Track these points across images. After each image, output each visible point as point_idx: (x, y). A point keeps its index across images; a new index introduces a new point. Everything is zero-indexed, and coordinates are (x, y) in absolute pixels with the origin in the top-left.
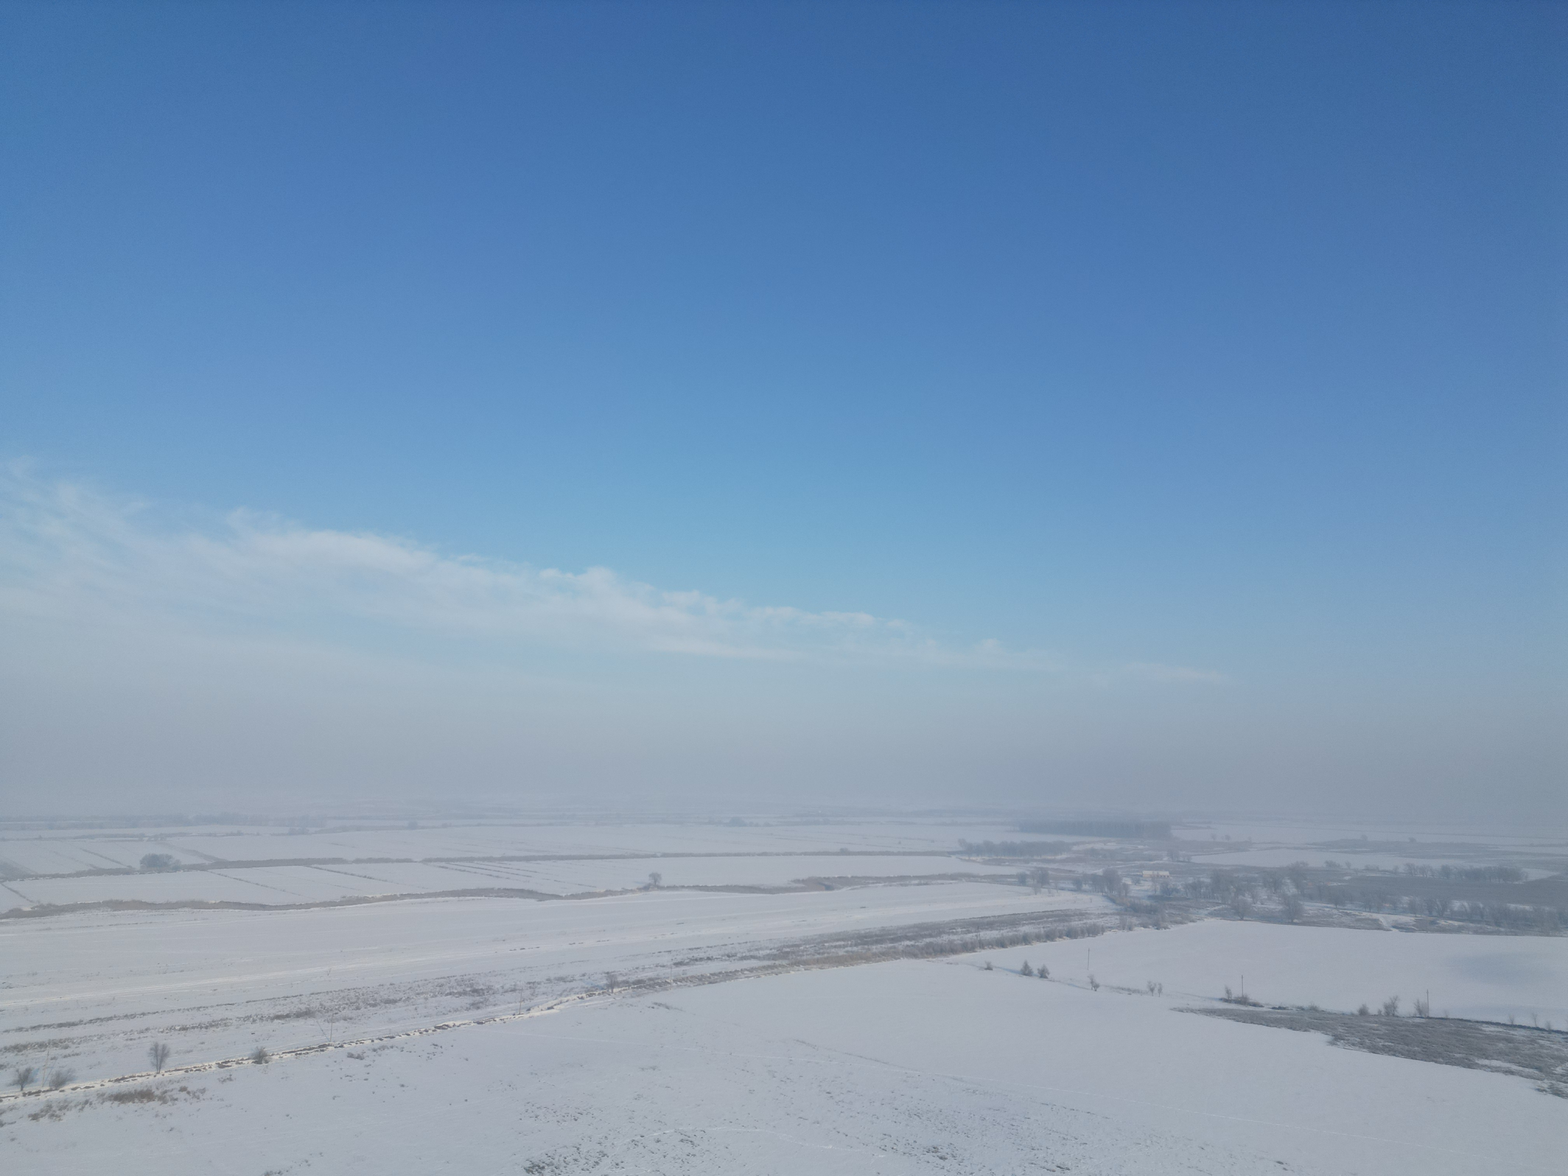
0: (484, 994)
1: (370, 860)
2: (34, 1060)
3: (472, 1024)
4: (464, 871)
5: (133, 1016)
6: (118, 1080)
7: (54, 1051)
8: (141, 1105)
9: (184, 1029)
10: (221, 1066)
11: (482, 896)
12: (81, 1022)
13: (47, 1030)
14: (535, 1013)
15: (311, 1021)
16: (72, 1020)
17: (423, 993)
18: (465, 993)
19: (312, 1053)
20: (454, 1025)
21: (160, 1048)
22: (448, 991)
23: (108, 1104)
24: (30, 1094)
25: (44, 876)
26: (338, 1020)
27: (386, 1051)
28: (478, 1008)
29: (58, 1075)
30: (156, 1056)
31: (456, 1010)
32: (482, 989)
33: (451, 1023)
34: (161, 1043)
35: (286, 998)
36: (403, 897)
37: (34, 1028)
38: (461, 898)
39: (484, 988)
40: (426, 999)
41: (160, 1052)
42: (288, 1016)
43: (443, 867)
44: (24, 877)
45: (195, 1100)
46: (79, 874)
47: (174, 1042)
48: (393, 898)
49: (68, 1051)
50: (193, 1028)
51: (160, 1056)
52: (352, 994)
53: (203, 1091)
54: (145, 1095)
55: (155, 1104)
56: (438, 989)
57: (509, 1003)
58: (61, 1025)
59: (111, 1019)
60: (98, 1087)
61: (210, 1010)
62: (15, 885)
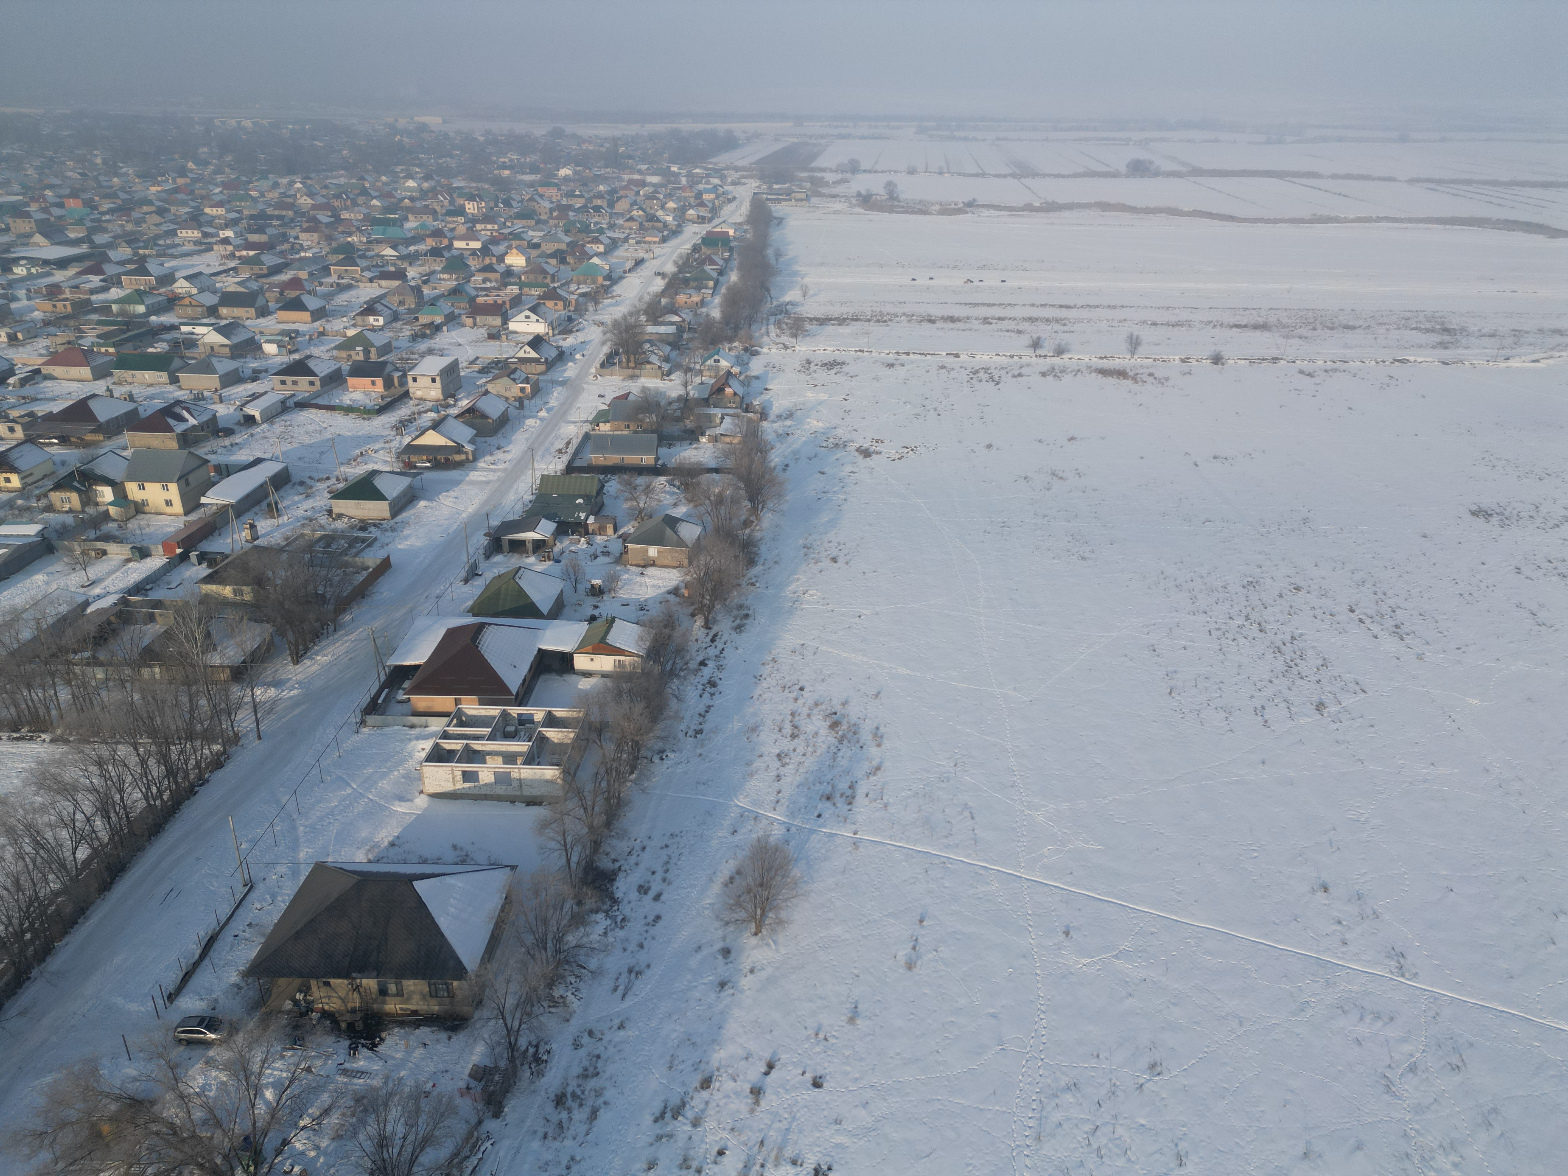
0: (1455, 334)
1: (1348, 177)
2: (1042, 330)
3: (1437, 363)
4: (1458, 195)
5: (1114, 307)
6: (1101, 358)
7: (1057, 327)
8: (1118, 381)
9: (1154, 324)
10: (1183, 361)
11: (1474, 226)
12: (1075, 306)
13: (1051, 308)
14: (1514, 363)
15: (1266, 334)
16: (1069, 304)
17: (1385, 324)
18: (1433, 330)
19: (1265, 364)
20: (1415, 361)
21: (1134, 337)
22: (1414, 326)
23: (1094, 375)
24: (1040, 356)
25: (1049, 175)
26: (1293, 337)
27: (1338, 374)
28: (1446, 348)
29: (1059, 345)
30: (1131, 343)
31: (1420, 347)
32: (1454, 329)
33: (1412, 359)
34: (1135, 333)
35: (1245, 309)
36: (1379, 219)
37: (1042, 305)
38: (1447, 227)
39: (1456, 327)
40: (1388, 330)
41: (1134, 340)
42: (1245, 326)
43: (1432, 189)
44: (1035, 175)
45: (1160, 385)
46: (1076, 175)
47: (1146, 334)
48: (1368, 220)
49: (1065, 328)
50: (1162, 324)
51: (1134, 344)
52: (1310, 314)
53: (1167, 379)
54: (1121, 374)
55: (1128, 382)
56: (1403, 322)
57: (1485, 348)
58: (1061, 306)
59: (1097, 307)
60: (1087, 360)
61: (1177, 311)
62: (1028, 181)
